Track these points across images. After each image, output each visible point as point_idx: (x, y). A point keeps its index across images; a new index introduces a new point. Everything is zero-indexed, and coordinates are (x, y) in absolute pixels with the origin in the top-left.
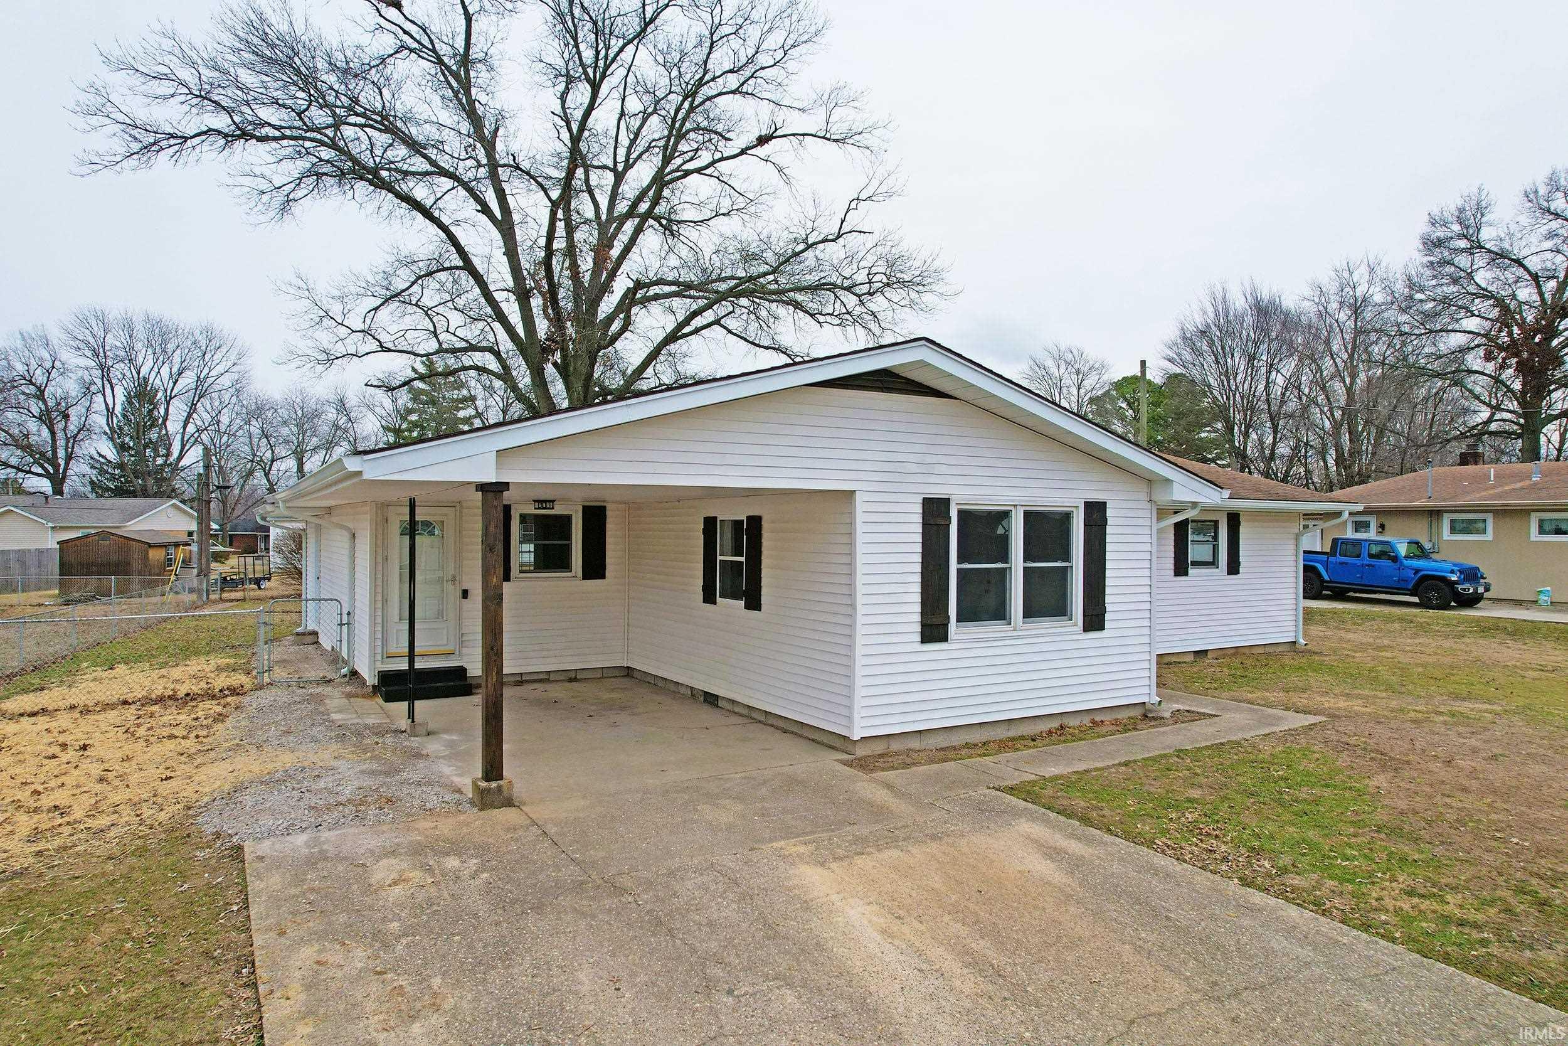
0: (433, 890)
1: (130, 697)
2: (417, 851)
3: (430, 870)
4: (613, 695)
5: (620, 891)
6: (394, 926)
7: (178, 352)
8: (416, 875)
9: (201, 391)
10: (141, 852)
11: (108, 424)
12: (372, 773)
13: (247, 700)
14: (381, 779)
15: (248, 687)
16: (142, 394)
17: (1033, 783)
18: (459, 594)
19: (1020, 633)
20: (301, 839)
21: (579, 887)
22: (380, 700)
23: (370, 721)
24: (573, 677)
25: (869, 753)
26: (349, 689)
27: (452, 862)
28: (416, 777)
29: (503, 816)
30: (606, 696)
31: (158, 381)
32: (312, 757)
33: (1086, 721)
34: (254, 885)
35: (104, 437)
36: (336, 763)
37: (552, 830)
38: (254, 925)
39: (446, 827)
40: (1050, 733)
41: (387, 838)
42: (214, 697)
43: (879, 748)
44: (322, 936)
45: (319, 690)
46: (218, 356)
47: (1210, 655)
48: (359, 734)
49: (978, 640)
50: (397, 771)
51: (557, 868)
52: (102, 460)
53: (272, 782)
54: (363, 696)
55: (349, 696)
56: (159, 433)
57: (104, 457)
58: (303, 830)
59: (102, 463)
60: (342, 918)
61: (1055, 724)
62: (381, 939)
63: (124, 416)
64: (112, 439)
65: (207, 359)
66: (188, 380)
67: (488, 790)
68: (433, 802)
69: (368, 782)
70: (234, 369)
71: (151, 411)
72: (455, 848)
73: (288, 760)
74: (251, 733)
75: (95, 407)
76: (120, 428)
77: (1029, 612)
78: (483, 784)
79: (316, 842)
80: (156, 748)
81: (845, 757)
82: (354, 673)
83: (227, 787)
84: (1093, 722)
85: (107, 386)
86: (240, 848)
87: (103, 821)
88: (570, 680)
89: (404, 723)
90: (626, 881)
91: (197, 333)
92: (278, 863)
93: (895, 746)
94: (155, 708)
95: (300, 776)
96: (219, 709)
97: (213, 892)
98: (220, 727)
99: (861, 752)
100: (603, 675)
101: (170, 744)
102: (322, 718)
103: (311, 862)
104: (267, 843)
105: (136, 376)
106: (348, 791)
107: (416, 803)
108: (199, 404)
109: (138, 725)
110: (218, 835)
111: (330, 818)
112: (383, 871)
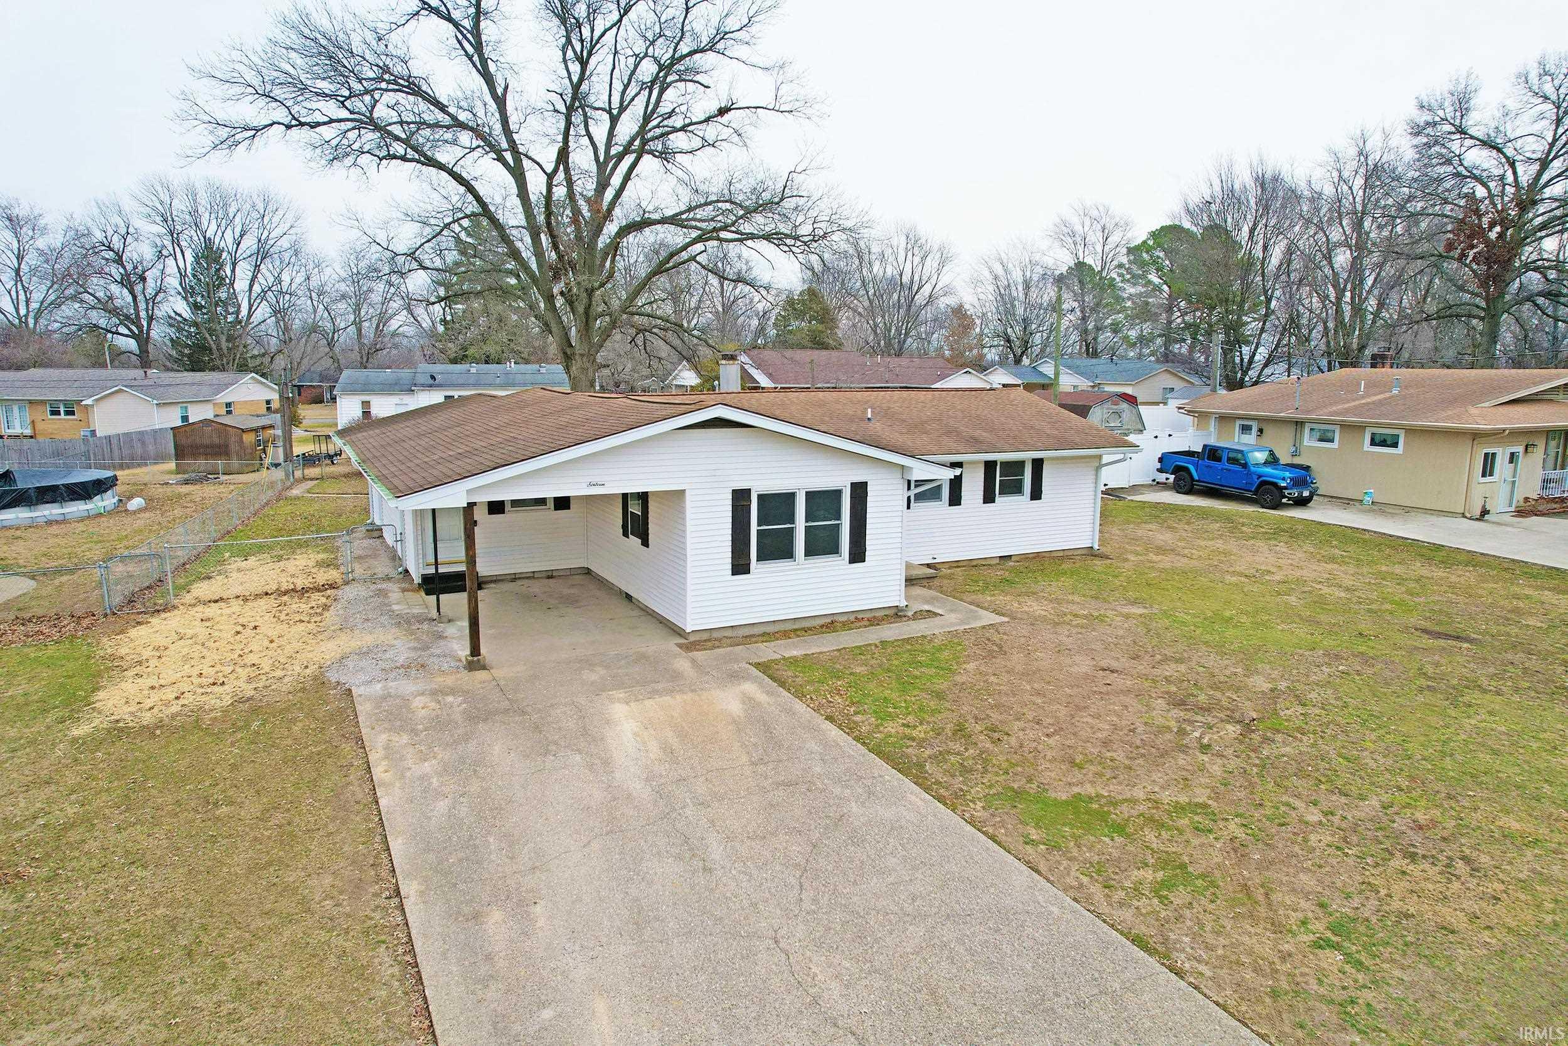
0: (439, 712)
1: (267, 589)
2: (434, 693)
3: (439, 702)
4: (572, 591)
5: (524, 713)
6: (421, 727)
7: (239, 214)
8: (433, 705)
9: (262, 254)
10: (303, 690)
11: (181, 284)
12: (415, 648)
13: (340, 592)
14: (419, 653)
15: (339, 581)
16: (209, 255)
17: (776, 662)
19: (802, 566)
20: (379, 686)
21: (507, 711)
22: (423, 594)
23: (416, 611)
24: (550, 576)
25: (698, 639)
26: (403, 585)
27: (450, 699)
28: (438, 651)
29: (481, 675)
30: (566, 591)
31: (222, 244)
32: (382, 638)
33: (852, 618)
34: (359, 708)
35: (179, 297)
36: (395, 642)
37: (502, 683)
38: (361, 725)
39: (450, 681)
40: (822, 626)
41: (420, 686)
42: (319, 591)
43: (705, 636)
44: (390, 730)
45: (384, 586)
46: (276, 219)
47: (1013, 559)
48: (408, 622)
49: (773, 572)
50: (428, 648)
51: (499, 702)
52: (178, 318)
53: (363, 654)
54: (412, 591)
55: (404, 590)
56: (228, 292)
57: (180, 315)
58: (379, 681)
59: (179, 322)
60: (398, 723)
61: (829, 620)
62: (414, 732)
63: (194, 276)
64: (186, 299)
65: (266, 222)
66: (249, 243)
67: (473, 661)
68: (445, 666)
69: (413, 655)
70: (291, 232)
71: (218, 270)
72: (453, 691)
73: (368, 640)
74: (346, 620)
75: (168, 271)
76: (191, 287)
77: (810, 552)
78: (470, 658)
79: (385, 688)
80: (294, 629)
81: (683, 641)
82: (407, 571)
83: (338, 656)
84: (856, 618)
85: (178, 249)
86: (350, 690)
87: (279, 673)
88: (549, 577)
89: (434, 613)
90: (529, 709)
91: (255, 197)
92: (368, 698)
93: (715, 635)
94: (285, 598)
95: (375, 651)
96: (324, 600)
97: (341, 711)
98: (326, 614)
99: (692, 638)
100: (571, 572)
101: (301, 627)
102: (385, 608)
103: (384, 698)
104: (362, 688)
105: (202, 239)
106: (401, 660)
107: (436, 667)
108: (262, 266)
109: (280, 611)
110: (338, 683)
111: (392, 675)
112: (418, 702)
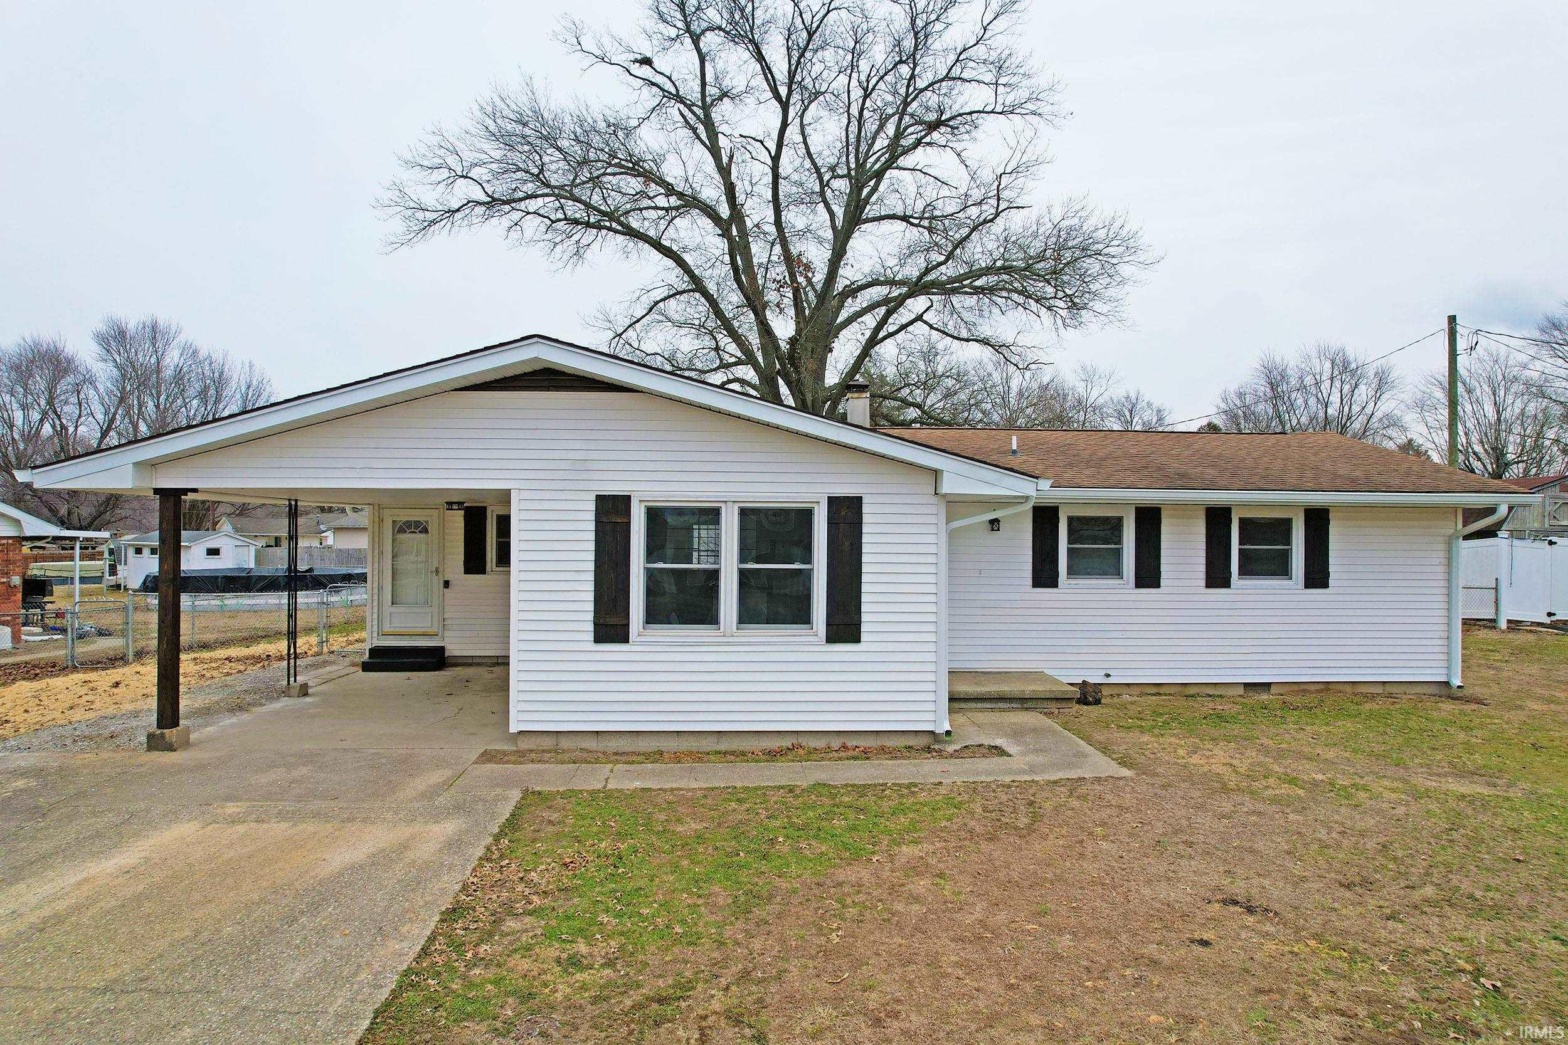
2: (28, 772)
5: (40, 816)
18: (442, 585)
19: (731, 640)
21: (28, 810)
22: (361, 670)
25: (530, 746)
33: (836, 744)
37: (139, 770)
39: (92, 759)
43: (548, 744)
47: (1273, 689)
51: (56, 795)
77: (747, 617)
81: (507, 747)
84: (843, 745)
99: (523, 745)
107: (123, 741)
111: (50, 744)
